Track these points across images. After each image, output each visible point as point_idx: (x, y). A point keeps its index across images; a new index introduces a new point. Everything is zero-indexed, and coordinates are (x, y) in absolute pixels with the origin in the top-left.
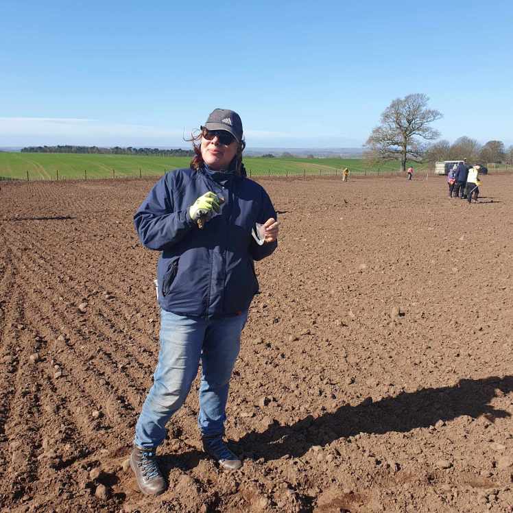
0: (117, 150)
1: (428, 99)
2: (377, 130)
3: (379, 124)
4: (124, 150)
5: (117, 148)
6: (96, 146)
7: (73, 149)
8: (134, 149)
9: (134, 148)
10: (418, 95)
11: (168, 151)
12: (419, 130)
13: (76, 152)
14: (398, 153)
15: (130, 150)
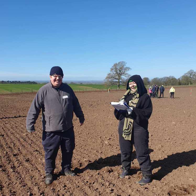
1: (126, 63)
4: (6, 82)
5: (3, 81)
8: (10, 82)
10: (123, 62)
12: (124, 74)
14: (116, 82)
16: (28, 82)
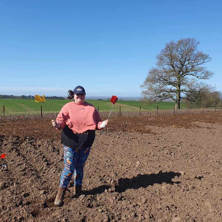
0: (24, 97)
1: (198, 43)
2: (154, 71)
3: (155, 67)
4: (27, 97)
5: (23, 96)
6: (13, 95)
7: (1, 97)
9: (32, 96)
10: (189, 39)
11: (50, 97)
12: (192, 71)
13: (2, 98)
14: (172, 92)
15: (30, 97)
16: (54, 97)
